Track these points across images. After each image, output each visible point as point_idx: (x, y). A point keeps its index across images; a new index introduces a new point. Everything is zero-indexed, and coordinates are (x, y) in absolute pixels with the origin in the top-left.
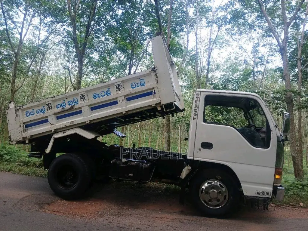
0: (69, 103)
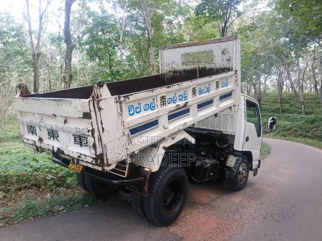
0: (180, 97)
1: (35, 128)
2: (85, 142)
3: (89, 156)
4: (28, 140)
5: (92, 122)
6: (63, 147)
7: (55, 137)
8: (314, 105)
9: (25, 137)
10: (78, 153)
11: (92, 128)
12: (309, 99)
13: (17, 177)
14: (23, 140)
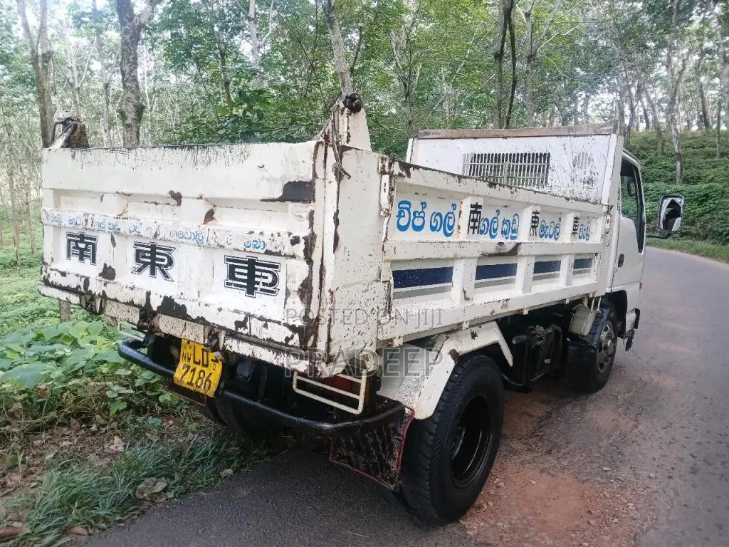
1: (95, 239)
2: (270, 280)
3: (279, 323)
4: (64, 274)
5: (312, 213)
6: (187, 295)
7: (160, 266)
8: (702, 161)
9: (53, 267)
10: (237, 312)
11: (309, 231)
12: (689, 147)
13: (26, 395)
14: (49, 275)
